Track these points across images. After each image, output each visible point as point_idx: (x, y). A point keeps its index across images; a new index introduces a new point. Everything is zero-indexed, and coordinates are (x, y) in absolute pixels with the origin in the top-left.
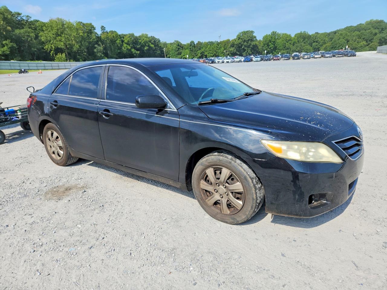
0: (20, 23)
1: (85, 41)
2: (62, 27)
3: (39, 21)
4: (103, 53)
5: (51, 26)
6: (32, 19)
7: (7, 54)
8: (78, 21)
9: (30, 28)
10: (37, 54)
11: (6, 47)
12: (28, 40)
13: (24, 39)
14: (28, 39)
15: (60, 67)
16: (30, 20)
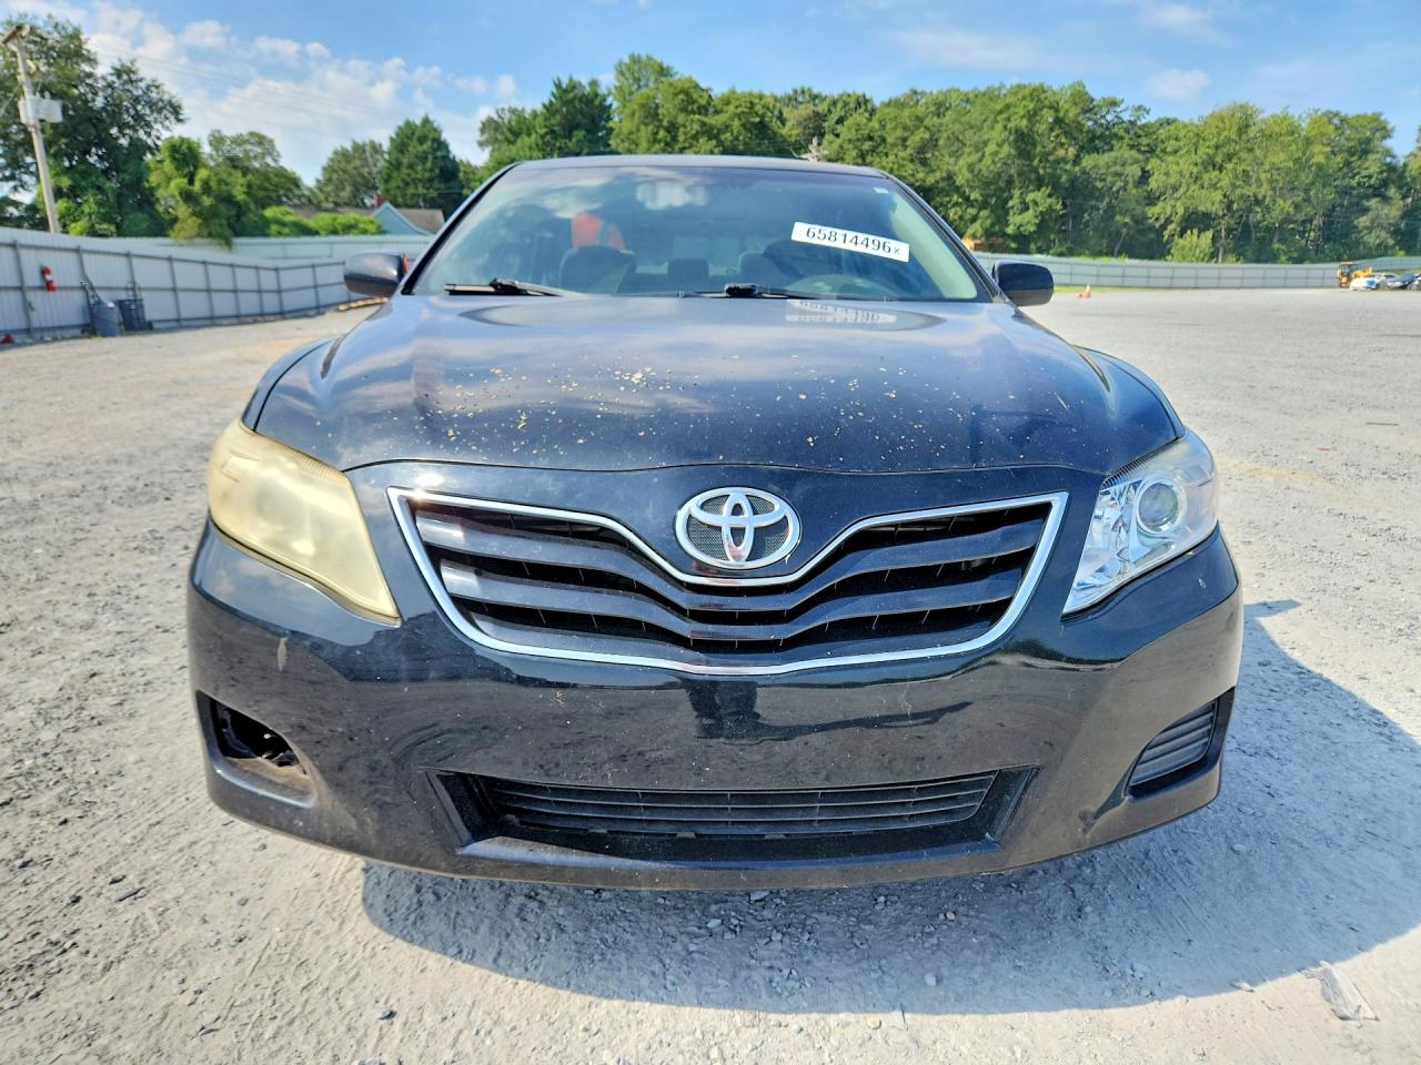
0: (1107, 133)
1: (1324, 186)
2: (1240, 136)
3: (1175, 121)
4: (1396, 232)
5: (1198, 135)
6: (1151, 118)
7: (1027, 233)
8: (1324, 109)
9: (1132, 147)
10: (1128, 234)
11: (1031, 211)
12: (1115, 189)
13: (1099, 184)
14: (1113, 183)
15: (1177, 282)
16: (1143, 121)
